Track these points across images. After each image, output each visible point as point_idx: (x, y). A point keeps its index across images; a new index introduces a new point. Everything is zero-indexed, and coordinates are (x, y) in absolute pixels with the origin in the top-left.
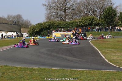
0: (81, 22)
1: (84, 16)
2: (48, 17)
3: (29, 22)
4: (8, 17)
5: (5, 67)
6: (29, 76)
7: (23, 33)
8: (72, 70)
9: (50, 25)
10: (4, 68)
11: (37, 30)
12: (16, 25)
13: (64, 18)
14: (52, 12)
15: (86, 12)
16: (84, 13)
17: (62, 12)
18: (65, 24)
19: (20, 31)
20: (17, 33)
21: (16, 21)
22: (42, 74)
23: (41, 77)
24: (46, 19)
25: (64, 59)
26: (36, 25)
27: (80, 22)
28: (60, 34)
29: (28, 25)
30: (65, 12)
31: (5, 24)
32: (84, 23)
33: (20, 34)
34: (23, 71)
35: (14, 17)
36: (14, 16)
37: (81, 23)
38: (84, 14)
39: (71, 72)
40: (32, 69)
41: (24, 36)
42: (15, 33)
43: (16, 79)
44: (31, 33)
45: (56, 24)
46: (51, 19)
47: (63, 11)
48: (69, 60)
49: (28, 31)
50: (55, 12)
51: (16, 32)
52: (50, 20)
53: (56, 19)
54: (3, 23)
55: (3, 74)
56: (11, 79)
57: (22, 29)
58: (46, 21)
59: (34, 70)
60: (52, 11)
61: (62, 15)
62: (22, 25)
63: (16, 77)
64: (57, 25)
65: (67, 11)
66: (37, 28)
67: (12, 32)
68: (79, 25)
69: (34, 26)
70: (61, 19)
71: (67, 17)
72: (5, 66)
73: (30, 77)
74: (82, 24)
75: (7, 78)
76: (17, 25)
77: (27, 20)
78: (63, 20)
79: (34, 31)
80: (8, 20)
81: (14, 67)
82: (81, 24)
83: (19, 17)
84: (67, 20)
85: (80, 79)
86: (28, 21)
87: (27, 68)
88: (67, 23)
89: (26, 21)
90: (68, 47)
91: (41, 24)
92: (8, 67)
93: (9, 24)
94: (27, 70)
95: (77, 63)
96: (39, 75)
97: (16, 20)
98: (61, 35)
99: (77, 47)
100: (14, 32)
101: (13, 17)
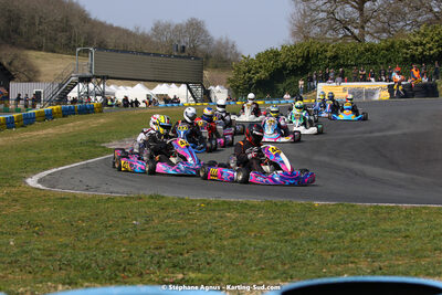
0: (421, 44)
1: (429, 23)
2: (300, 28)
3: (230, 46)
4: (156, 28)
5: (152, 201)
6: (235, 228)
7: (211, 88)
8: (381, 207)
9: (307, 58)
10: (148, 203)
11: (263, 74)
12: (184, 57)
13: (356, 32)
14: (315, 10)
15: (436, 10)
16: (431, 10)
17: (349, 11)
18: (362, 53)
19: (199, 81)
20: (188, 88)
21: (183, 44)
22: (278, 221)
23: (275, 231)
24: (294, 34)
25: (356, 174)
26: (258, 56)
27: (416, 44)
28: (344, 90)
29: (229, 56)
30: (361, 9)
31: (145, 57)
32: (431, 49)
33: (199, 92)
34: (214, 210)
35: (178, 29)
36: (177, 26)
37: (420, 49)
38: (430, 16)
39: (376, 214)
40: (244, 205)
41: (213, 99)
42: (184, 87)
43: (190, 236)
44: (238, 87)
45: (329, 54)
46: (312, 35)
47: (352, 6)
48: (374, 180)
49: (230, 81)
50: (324, 8)
51: (187, 84)
52: (306, 38)
53: (328, 36)
54: (137, 53)
55: (147, 222)
56: (176, 237)
57: (206, 74)
58: (291, 41)
59: (252, 207)
60: (313, 7)
61: (352, 21)
62: (207, 57)
63: (192, 232)
64: (335, 57)
65: (368, 4)
66: (261, 67)
67: (170, 82)
68: (413, 56)
69: (248, 63)
70: (347, 36)
71: (369, 27)
72: (151, 197)
73: (238, 230)
74: (424, 50)
75: (161, 235)
76: (189, 57)
77: (224, 40)
78: (355, 38)
79: (251, 79)
80: (154, 39)
81: (183, 199)
82: (422, 53)
83: (195, 27)
84: (368, 39)
85: (408, 233)
86: (227, 43)
87: (229, 204)
88: (369, 49)
89: (219, 43)
90: (371, 132)
91: (276, 54)
92: (164, 201)
93: (160, 55)
94: (229, 210)
95: (400, 186)
96: (269, 224)
97: (185, 41)
98: (347, 93)
99: (405, 134)
100: (179, 83)
101: (172, 28)
